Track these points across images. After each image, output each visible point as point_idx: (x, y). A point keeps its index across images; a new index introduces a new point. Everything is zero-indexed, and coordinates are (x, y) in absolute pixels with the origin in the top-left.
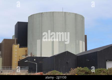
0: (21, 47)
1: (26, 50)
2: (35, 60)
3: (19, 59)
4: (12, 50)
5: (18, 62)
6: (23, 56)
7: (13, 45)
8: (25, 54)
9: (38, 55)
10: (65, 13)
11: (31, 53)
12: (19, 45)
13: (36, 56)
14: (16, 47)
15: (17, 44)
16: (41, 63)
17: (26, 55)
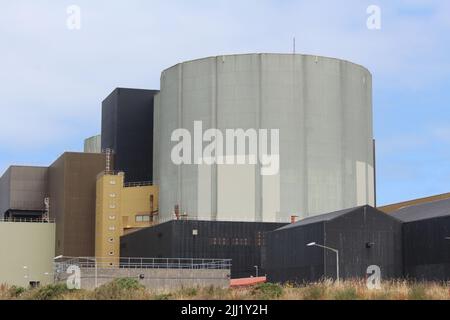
0: (129, 181)
1: (152, 196)
2: (195, 232)
3: (125, 229)
4: (97, 194)
5: (121, 238)
6: (139, 219)
7: (99, 175)
8: (148, 210)
9: (204, 216)
10: (304, 57)
11: (177, 208)
12: (121, 176)
13: (195, 218)
14: (111, 185)
15: (115, 170)
16: (217, 245)
17: (152, 212)
